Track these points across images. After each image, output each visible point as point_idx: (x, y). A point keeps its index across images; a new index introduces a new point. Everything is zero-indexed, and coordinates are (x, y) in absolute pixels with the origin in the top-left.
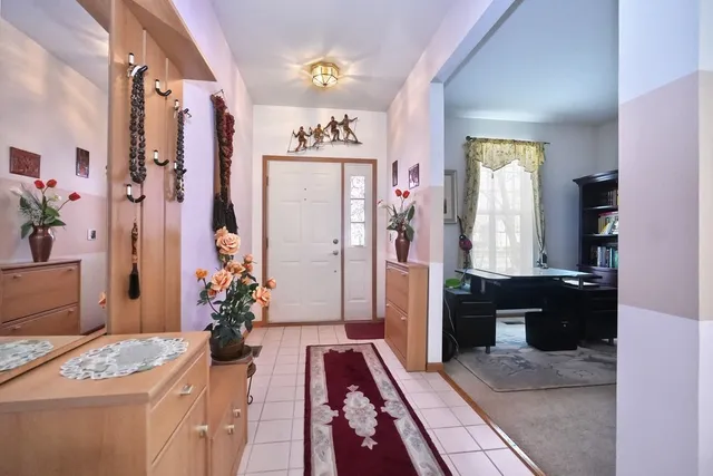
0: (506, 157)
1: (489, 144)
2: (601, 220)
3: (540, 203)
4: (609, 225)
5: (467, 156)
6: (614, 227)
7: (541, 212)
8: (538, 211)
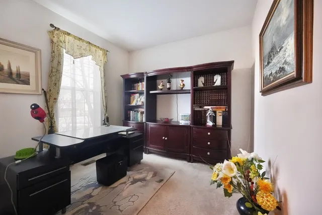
0: (84, 52)
1: (70, 38)
2: (132, 98)
3: (105, 86)
4: (135, 100)
5: (52, 42)
6: (137, 101)
7: (106, 91)
8: (103, 91)
